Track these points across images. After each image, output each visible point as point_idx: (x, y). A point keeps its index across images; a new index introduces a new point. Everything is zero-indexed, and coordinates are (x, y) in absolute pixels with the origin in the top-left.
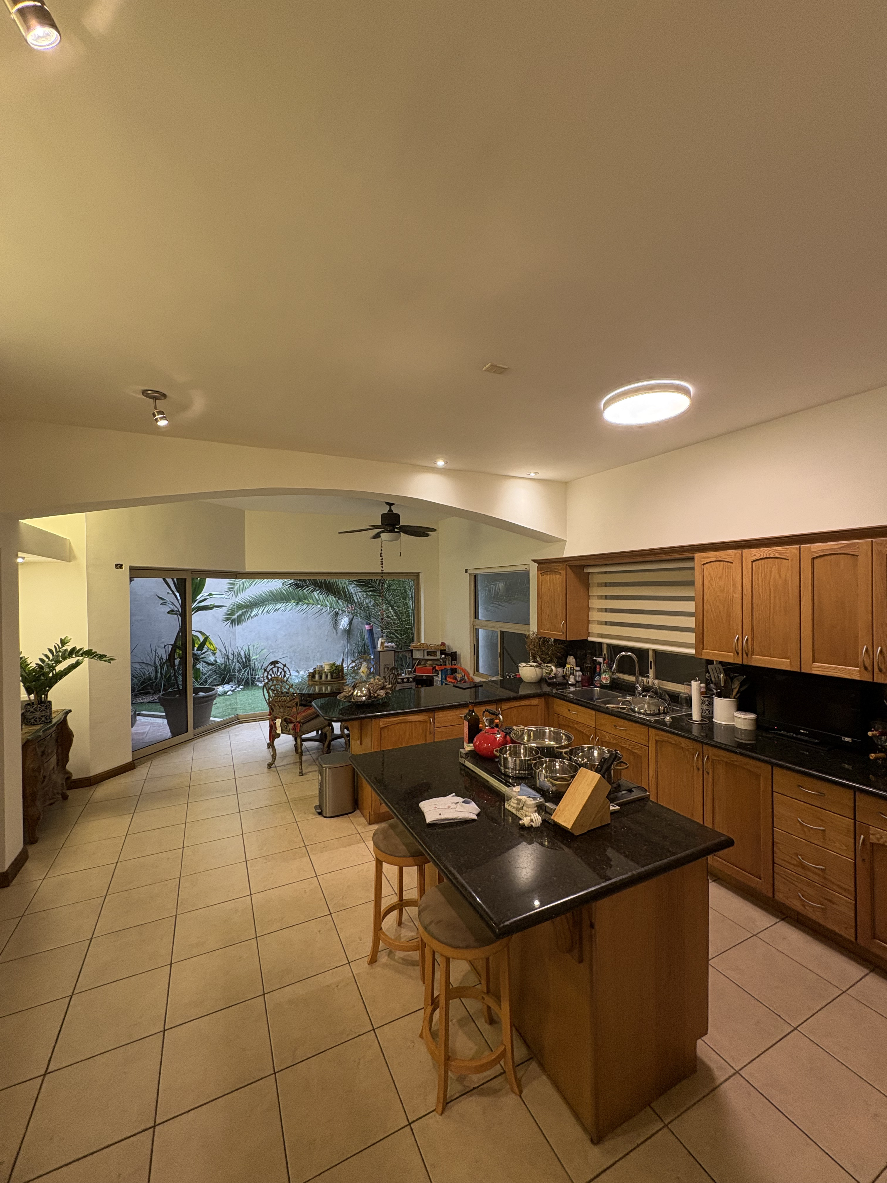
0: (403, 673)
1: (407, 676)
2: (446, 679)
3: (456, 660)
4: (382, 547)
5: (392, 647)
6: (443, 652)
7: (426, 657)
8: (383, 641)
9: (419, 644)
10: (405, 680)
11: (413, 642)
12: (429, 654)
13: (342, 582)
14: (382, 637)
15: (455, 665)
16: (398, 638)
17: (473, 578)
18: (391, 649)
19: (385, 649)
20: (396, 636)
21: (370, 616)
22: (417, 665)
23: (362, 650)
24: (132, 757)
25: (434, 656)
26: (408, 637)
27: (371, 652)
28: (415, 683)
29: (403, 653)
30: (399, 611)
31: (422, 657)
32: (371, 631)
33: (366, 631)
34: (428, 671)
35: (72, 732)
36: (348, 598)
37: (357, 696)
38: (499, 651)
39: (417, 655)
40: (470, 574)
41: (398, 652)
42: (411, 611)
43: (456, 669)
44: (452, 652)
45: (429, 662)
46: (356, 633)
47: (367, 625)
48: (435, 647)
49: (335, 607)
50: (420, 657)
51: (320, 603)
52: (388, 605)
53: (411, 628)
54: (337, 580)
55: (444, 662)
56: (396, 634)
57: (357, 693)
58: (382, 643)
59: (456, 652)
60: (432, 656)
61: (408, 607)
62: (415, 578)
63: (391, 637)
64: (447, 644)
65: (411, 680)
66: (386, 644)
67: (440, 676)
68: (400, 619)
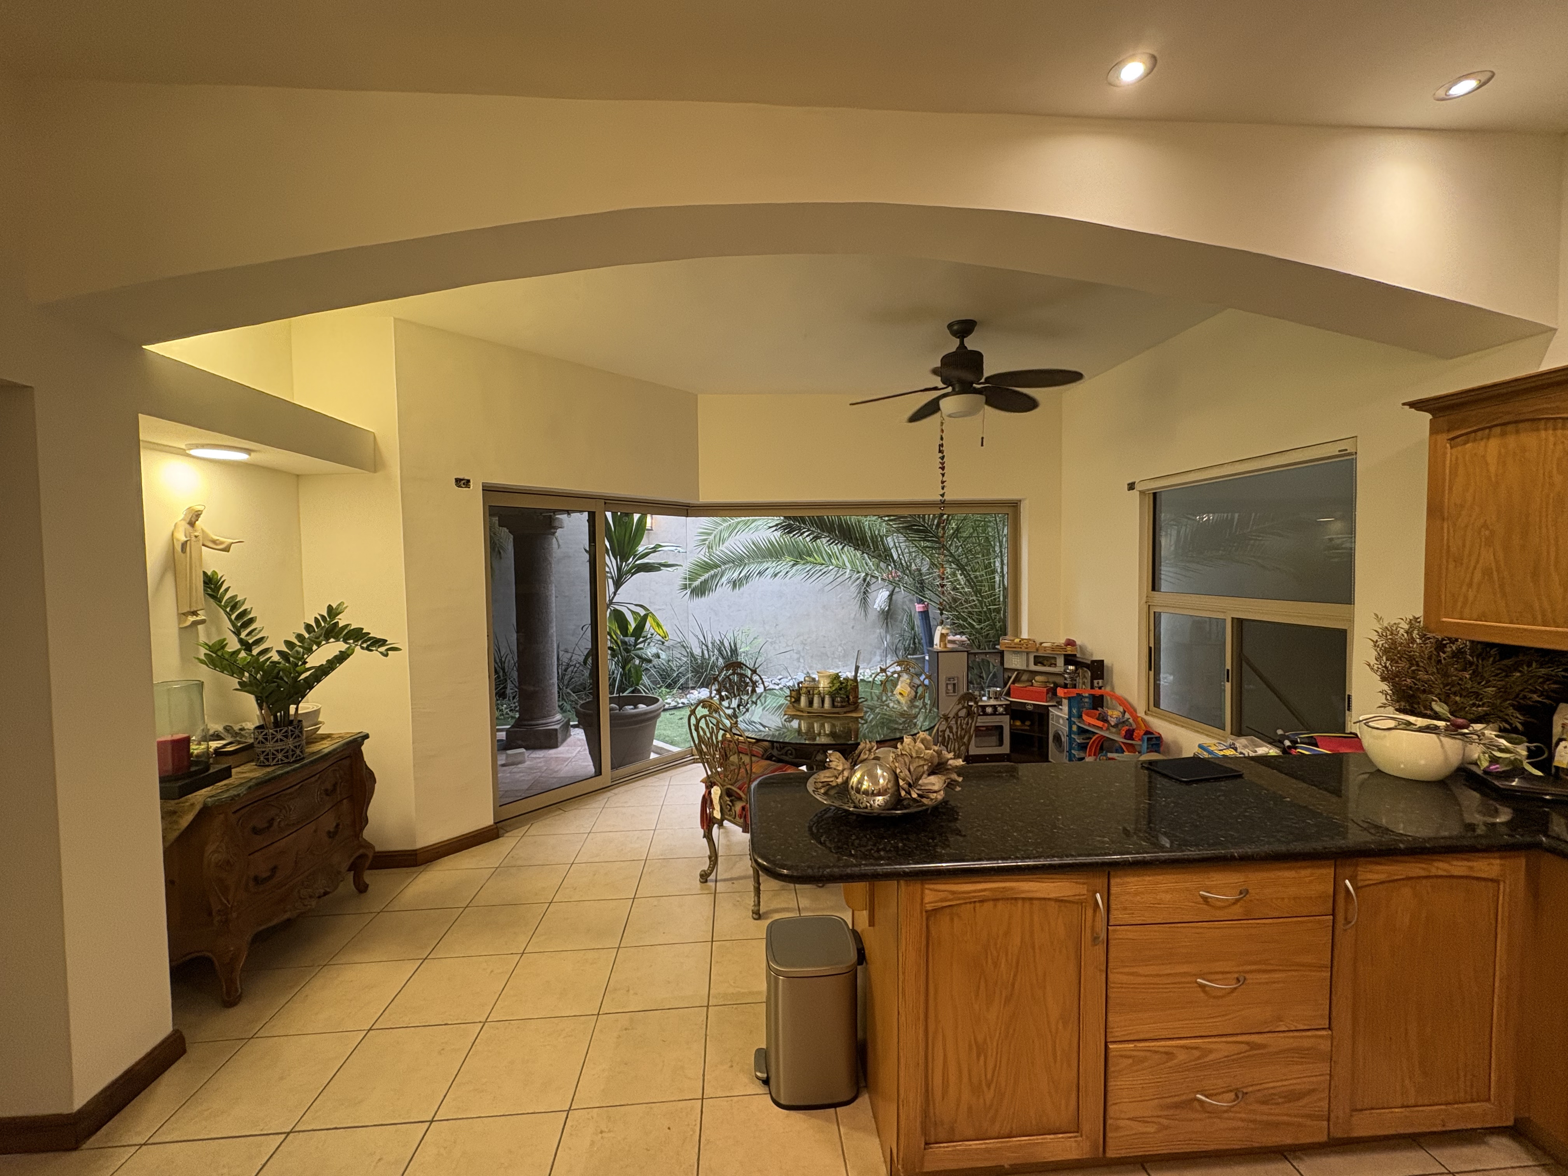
0: (984, 695)
1: (993, 702)
2: (1080, 717)
3: (1102, 678)
4: (942, 431)
5: (962, 643)
6: (1070, 659)
7: (1033, 667)
8: (944, 631)
9: (1017, 640)
10: (989, 710)
11: (1006, 635)
12: (1038, 660)
13: (871, 523)
14: (942, 623)
15: (1100, 688)
16: (972, 626)
17: (1149, 501)
18: (961, 648)
19: (949, 646)
20: (970, 624)
21: (923, 588)
22: (1013, 683)
23: (909, 645)
24: (494, 820)
25: (1050, 666)
26: (993, 626)
27: (925, 651)
28: (1008, 717)
29: (983, 657)
30: (976, 577)
31: (1024, 668)
32: (925, 614)
33: (917, 614)
34: (1036, 696)
35: (371, 774)
36: (883, 555)
37: (858, 791)
38: (1228, 666)
39: (1014, 662)
40: (1142, 493)
41: (975, 654)
42: (997, 579)
43: (1102, 697)
44: (1093, 662)
45: (1038, 678)
46: (900, 617)
47: (918, 603)
48: (1053, 649)
49: (860, 569)
50: (1019, 667)
51: (833, 561)
52: (954, 566)
53: (998, 611)
54: (863, 519)
55: (1072, 679)
56: (969, 620)
57: (860, 782)
58: (943, 636)
59: (1103, 661)
60: (1044, 665)
61: (994, 571)
62: (1009, 511)
63: (960, 626)
64: (1078, 642)
65: (1001, 710)
66: (951, 638)
67: (1065, 708)
68: (978, 592)
